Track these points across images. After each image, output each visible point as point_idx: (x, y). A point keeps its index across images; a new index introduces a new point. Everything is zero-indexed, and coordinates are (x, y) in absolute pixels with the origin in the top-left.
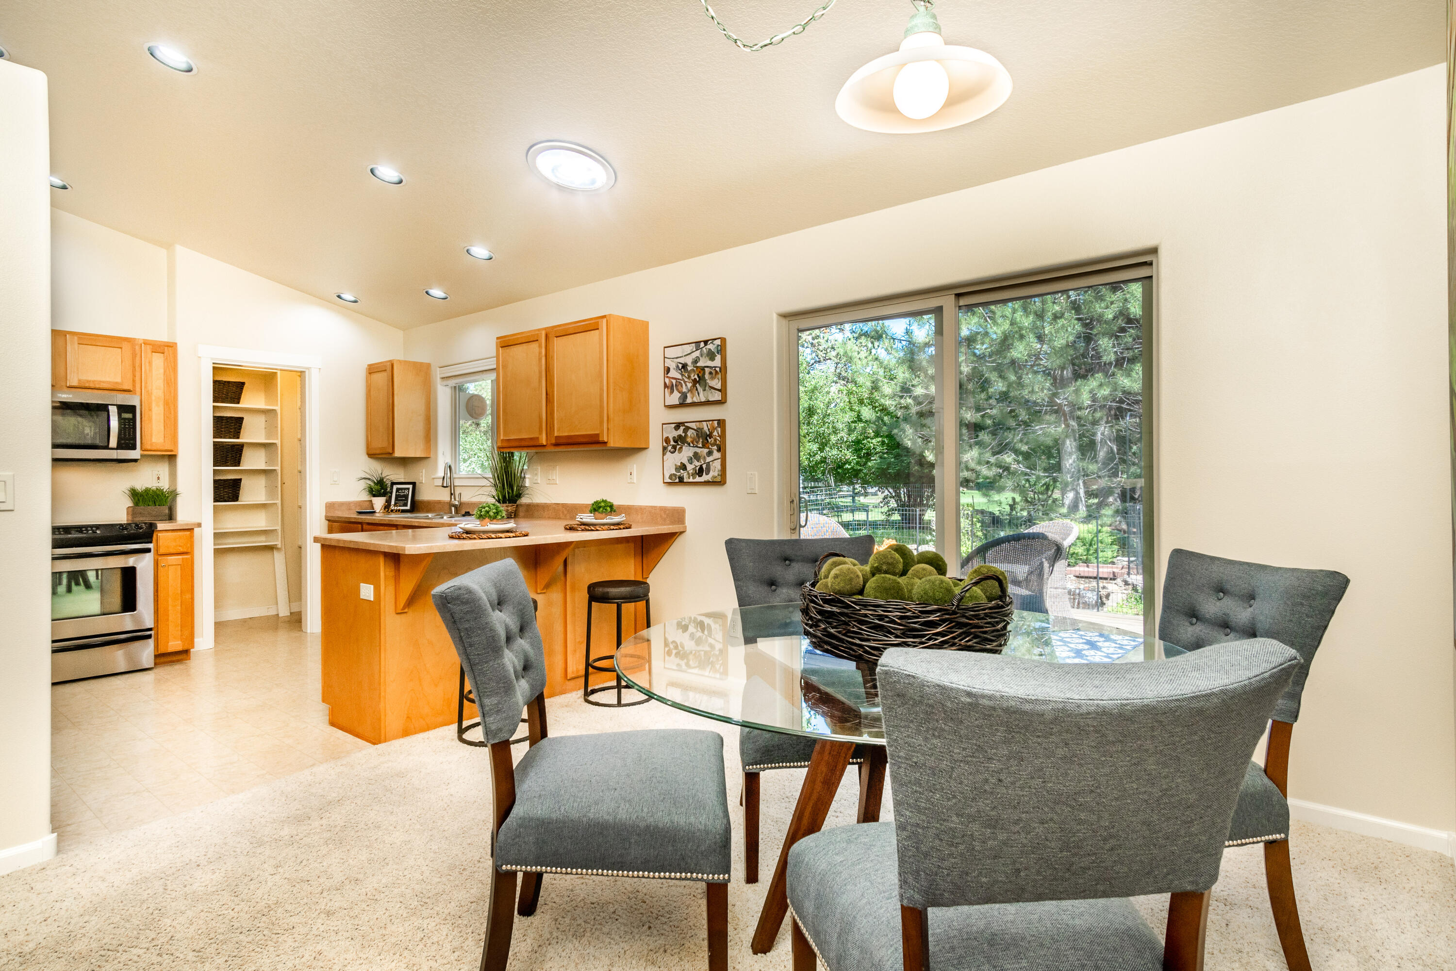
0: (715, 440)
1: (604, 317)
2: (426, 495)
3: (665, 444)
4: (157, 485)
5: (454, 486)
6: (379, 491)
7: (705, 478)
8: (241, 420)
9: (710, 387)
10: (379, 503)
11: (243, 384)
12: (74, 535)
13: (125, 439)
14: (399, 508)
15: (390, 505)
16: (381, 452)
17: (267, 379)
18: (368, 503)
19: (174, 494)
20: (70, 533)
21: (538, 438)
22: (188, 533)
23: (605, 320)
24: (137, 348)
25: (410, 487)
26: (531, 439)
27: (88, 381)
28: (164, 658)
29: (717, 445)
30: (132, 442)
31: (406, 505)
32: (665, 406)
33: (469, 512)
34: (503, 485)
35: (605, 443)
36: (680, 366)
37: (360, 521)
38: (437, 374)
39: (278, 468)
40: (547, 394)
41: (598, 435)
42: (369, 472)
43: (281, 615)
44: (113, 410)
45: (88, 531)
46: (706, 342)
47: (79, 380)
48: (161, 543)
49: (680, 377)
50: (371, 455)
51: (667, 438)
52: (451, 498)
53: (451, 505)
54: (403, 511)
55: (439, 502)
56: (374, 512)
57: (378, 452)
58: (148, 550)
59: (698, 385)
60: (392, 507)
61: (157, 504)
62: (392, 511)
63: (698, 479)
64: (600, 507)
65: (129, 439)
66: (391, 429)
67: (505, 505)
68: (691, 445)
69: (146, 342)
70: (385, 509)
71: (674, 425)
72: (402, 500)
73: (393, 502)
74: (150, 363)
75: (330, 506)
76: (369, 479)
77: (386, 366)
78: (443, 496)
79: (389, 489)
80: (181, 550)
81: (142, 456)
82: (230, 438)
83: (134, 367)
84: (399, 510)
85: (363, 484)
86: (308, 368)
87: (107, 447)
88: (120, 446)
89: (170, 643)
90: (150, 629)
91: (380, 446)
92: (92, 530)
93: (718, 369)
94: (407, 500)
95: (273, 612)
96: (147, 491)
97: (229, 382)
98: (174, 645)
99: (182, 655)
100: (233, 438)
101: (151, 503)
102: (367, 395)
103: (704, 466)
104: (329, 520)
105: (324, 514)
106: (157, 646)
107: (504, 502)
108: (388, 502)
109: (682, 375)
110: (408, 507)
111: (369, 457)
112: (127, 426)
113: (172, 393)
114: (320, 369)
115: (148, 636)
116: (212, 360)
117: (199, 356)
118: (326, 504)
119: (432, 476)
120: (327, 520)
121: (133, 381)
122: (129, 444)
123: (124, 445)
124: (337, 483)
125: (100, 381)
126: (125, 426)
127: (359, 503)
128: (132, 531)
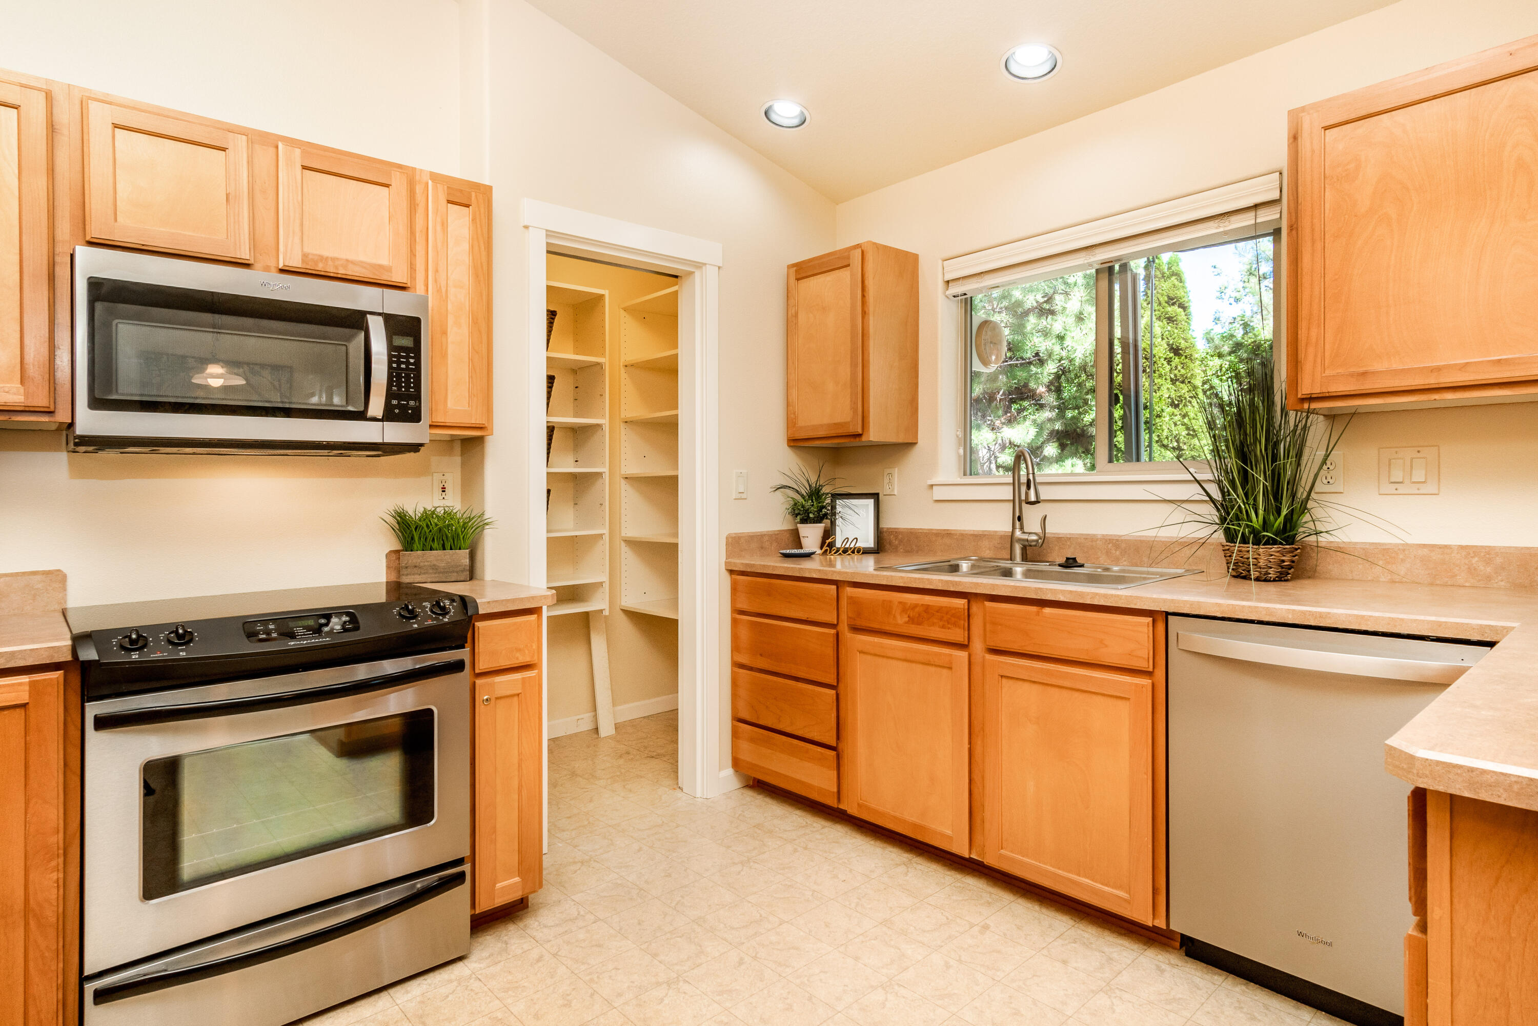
4: (442, 503)
6: (810, 512)
10: (809, 535)
11: (555, 314)
12: (304, 640)
13: (399, 397)
16: (833, 433)
19: (481, 522)
20: (292, 635)
22: (532, 617)
24: (419, 189)
25: (870, 502)
27: (322, 259)
28: (485, 924)
30: (412, 404)
33: (1075, 559)
38: (931, 275)
44: (377, 327)
45: (331, 625)
47: (305, 256)
48: (482, 645)
50: (796, 443)
52: (1015, 528)
55: (945, 534)
56: (813, 555)
57: (820, 433)
58: (457, 667)
61: (448, 545)
65: (409, 397)
66: (861, 382)
69: (436, 180)
74: (444, 225)
75: (735, 543)
76: (791, 489)
77: (847, 257)
78: (984, 521)
79: (829, 507)
80: (518, 659)
81: (429, 437)
83: (412, 233)
85: (783, 499)
86: (700, 265)
87: (361, 416)
88: (390, 415)
89: (500, 886)
90: (460, 862)
91: (825, 424)
92: (341, 623)
95: (584, 727)
96: (427, 516)
98: (508, 889)
101: (435, 543)
104: (731, 572)
105: (724, 559)
106: (474, 899)
110: (871, 544)
111: (790, 446)
112: (403, 366)
113: (484, 297)
114: (719, 268)
115: (459, 878)
116: (547, 235)
117: (526, 223)
118: (727, 538)
119: (930, 482)
120: (727, 570)
121: (412, 268)
122: (406, 407)
123: (397, 411)
124: (744, 496)
125: (347, 260)
126: (399, 365)
127: (774, 537)
128: (430, 622)
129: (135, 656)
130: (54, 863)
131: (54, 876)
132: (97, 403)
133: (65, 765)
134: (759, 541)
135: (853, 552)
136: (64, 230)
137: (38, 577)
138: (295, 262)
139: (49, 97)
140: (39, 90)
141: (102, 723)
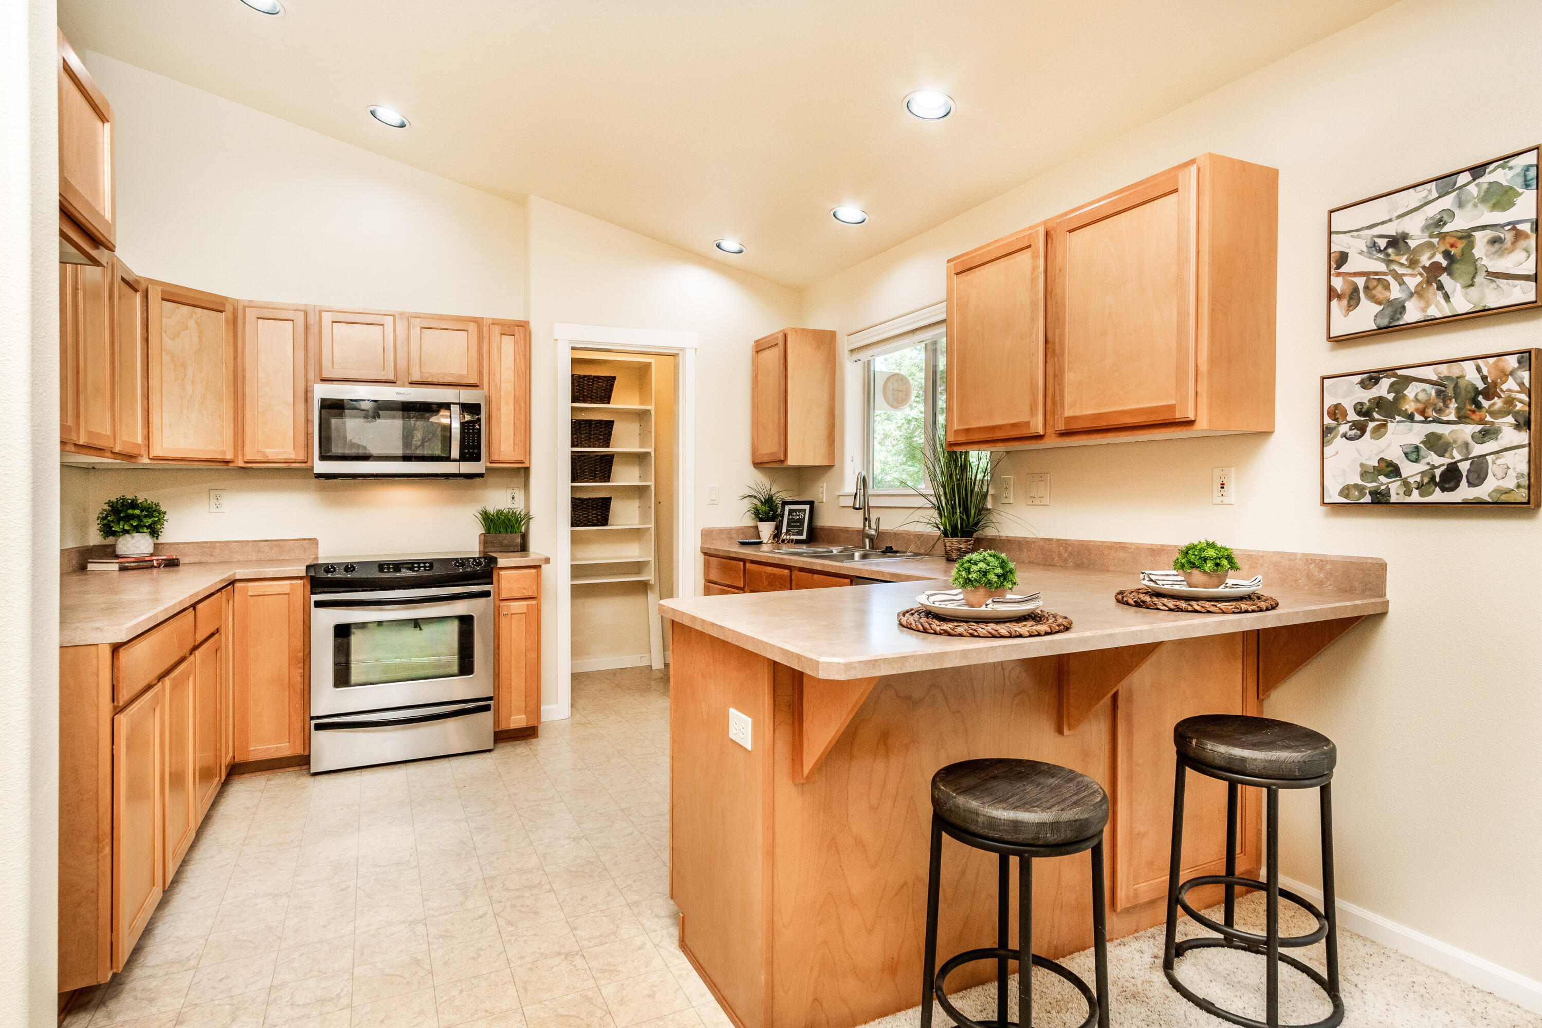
0: (1510, 402)
1: (1193, 162)
2: (828, 519)
3: (1328, 421)
4: (512, 506)
5: (869, 508)
6: (767, 513)
7: (1464, 493)
8: (610, 424)
9: (1489, 273)
10: (766, 529)
11: (614, 378)
12: (405, 573)
13: (466, 447)
14: (792, 537)
15: (781, 534)
16: (770, 459)
17: (641, 373)
18: (752, 530)
19: (528, 517)
20: (400, 571)
21: (1028, 423)
22: (534, 571)
23: (1193, 169)
24: (485, 329)
25: (807, 507)
26: (1013, 425)
27: (431, 375)
28: (503, 737)
29: (1516, 415)
30: (476, 451)
31: (801, 533)
32: (1329, 338)
33: (891, 548)
34: (953, 507)
35: (1190, 423)
36: (1382, 243)
37: (742, 557)
38: (844, 345)
39: (652, 483)
40: (1046, 341)
41: (1171, 408)
42: (755, 488)
43: (654, 668)
44: (455, 410)
45: (419, 567)
46: (1477, 171)
47: (421, 377)
48: (503, 584)
49: (1382, 267)
50: (757, 465)
51: (1337, 406)
52: (865, 525)
53: (863, 534)
54: (798, 542)
55: (846, 530)
56: (761, 543)
57: (766, 460)
58: (486, 594)
59: (1444, 278)
60: (784, 536)
61: (509, 530)
62: (783, 541)
63: (1438, 496)
64: (1205, 560)
65: (473, 448)
66: (783, 423)
67: (955, 539)
68: (1418, 417)
69: (495, 323)
70: (774, 539)
71: (1358, 378)
72: (795, 526)
73: (784, 530)
74: (499, 349)
75: (707, 534)
76: (755, 497)
77: (777, 338)
78: (855, 521)
79: (779, 510)
80: (527, 593)
81: (488, 469)
82: (600, 447)
83: (481, 355)
84: (792, 541)
85: (747, 504)
86: (682, 349)
87: (448, 459)
88: (463, 458)
89: (512, 717)
90: (490, 699)
91: (769, 452)
92: (425, 567)
93: (1526, 227)
94: (802, 525)
95: (645, 663)
97: (598, 377)
98: (518, 721)
99: (528, 733)
100: (602, 447)
101: (502, 530)
102: (753, 384)
103: (1464, 467)
104: (705, 554)
105: (699, 544)
106: (497, 721)
107: (954, 535)
108: (778, 528)
109: (1389, 262)
110: (804, 537)
111: (754, 467)
112: (471, 431)
113: (523, 387)
114: (696, 349)
115: (487, 708)
116: (570, 343)
117: (556, 338)
118: (702, 531)
119: (838, 493)
120: (702, 552)
121: (480, 373)
122: (473, 453)
123: (467, 456)
124: (715, 502)
125: (444, 374)
126: (468, 430)
127: (742, 531)
128: (469, 569)
129: (329, 575)
130: (299, 665)
131: (300, 671)
132: (323, 458)
133: (304, 622)
134: (727, 533)
135: (788, 542)
136: (311, 376)
137: (306, 541)
138: (416, 377)
139: (306, 314)
140: (302, 311)
141: (318, 604)
